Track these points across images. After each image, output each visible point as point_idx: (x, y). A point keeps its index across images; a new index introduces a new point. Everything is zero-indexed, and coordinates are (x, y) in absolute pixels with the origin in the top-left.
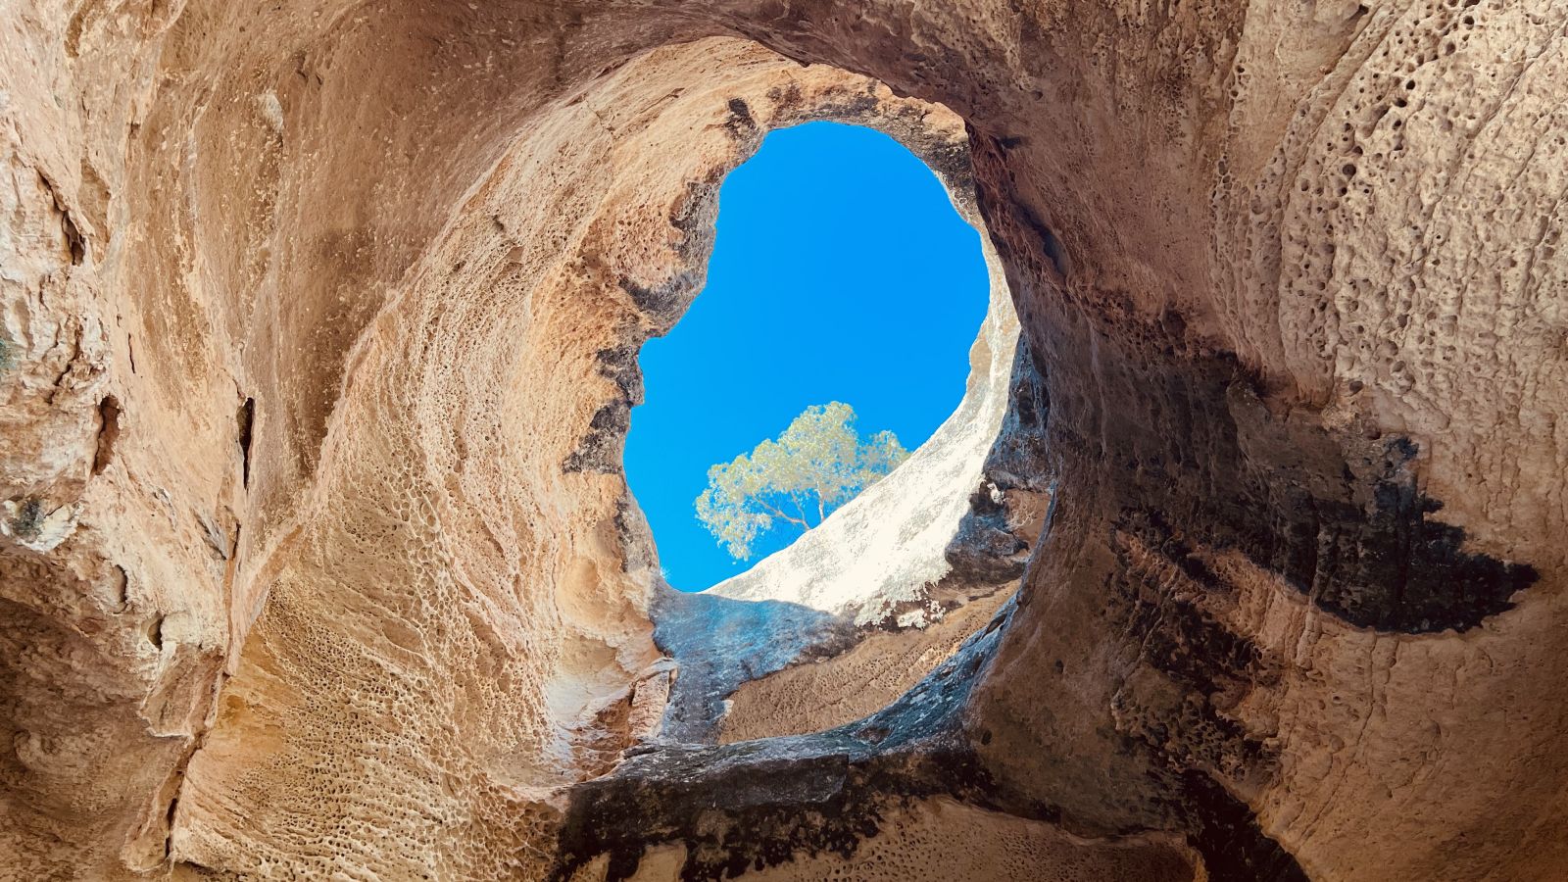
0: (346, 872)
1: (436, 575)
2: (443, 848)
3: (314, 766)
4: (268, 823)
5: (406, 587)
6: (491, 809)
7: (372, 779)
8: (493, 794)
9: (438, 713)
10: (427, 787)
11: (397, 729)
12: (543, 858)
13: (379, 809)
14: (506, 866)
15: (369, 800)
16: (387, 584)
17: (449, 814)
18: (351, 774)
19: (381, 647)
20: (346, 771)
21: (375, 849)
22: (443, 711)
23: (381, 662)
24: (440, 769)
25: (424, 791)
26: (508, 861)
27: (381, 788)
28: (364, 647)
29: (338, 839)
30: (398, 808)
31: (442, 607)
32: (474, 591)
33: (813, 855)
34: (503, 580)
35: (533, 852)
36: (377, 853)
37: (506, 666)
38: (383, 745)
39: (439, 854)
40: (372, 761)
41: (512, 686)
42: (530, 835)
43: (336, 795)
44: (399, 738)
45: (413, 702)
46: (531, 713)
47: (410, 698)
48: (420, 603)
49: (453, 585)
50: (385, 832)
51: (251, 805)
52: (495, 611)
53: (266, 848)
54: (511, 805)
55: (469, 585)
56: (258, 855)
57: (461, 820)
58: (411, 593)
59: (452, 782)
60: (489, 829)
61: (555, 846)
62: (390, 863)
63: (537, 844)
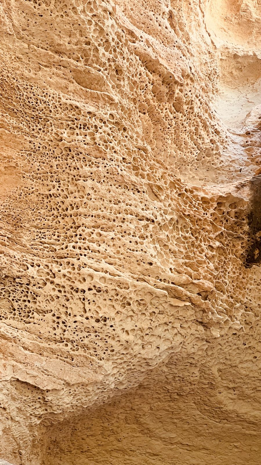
0: (91, 267)
1: (104, 24)
2: (159, 241)
3: (47, 193)
4: (26, 239)
5: (83, 39)
6: (190, 206)
7: (93, 196)
8: (189, 194)
9: (132, 137)
10: (137, 196)
11: (103, 155)
12: (239, 238)
13: (104, 217)
14: (211, 248)
15: (94, 213)
16: (68, 39)
17: (158, 214)
18: (77, 194)
19: (75, 92)
20: (72, 193)
21: (108, 248)
22: (135, 136)
23: (78, 104)
24: (143, 180)
25: (135, 199)
26: (211, 244)
27: (102, 202)
28: (62, 95)
29: (79, 244)
30: (118, 215)
31: (115, 51)
32: (138, 33)
34: (160, 18)
35: (229, 235)
36: (111, 251)
37: (177, 91)
38: (95, 169)
39: (158, 246)
40: (89, 182)
41: (185, 107)
42: (224, 222)
43: (69, 212)
44: (106, 161)
45: (110, 132)
46: (205, 126)
47: (107, 129)
48: (97, 50)
49: (120, 30)
50: (112, 234)
51: (10, 227)
52: (159, 47)
53: (29, 257)
54: (205, 201)
55: (132, 27)
56: (25, 263)
57: (169, 217)
58: (88, 43)
59: (155, 190)
60: (191, 221)
61: (246, 228)
62: (122, 257)
63: (232, 228)
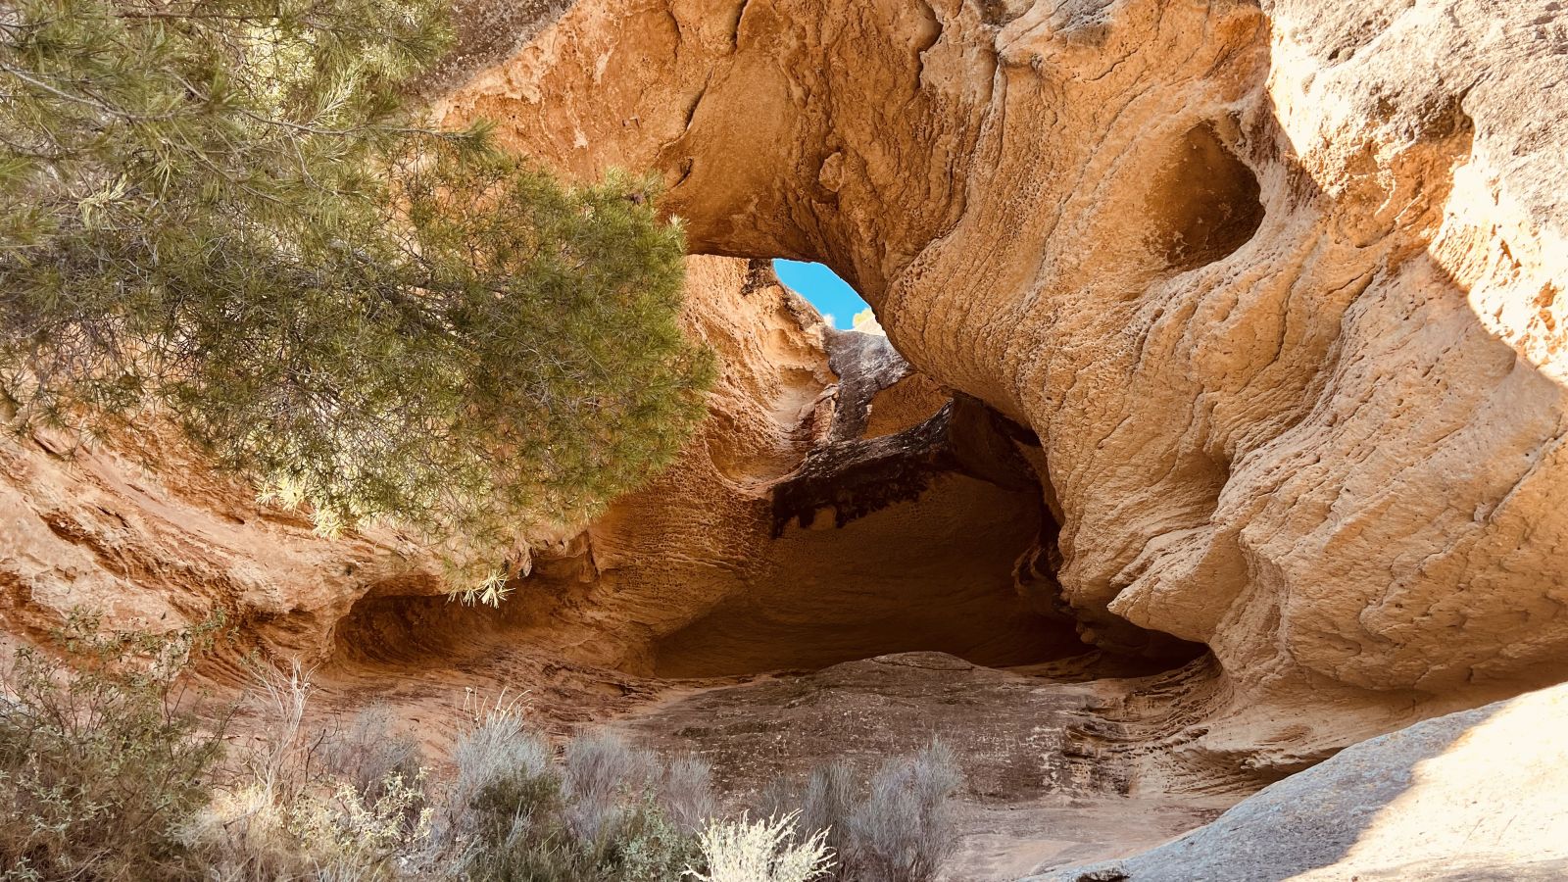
0: (672, 557)
2: (712, 535)
4: (634, 543)
6: (734, 510)
7: (673, 515)
12: (766, 524)
13: (679, 527)
15: (674, 524)
17: (712, 520)
18: (663, 514)
21: (682, 545)
25: (697, 513)
26: (748, 531)
27: (678, 518)
29: (665, 544)
30: (688, 524)
33: (898, 502)
35: (760, 523)
37: (736, 422)
39: (711, 539)
40: (670, 507)
41: (744, 429)
42: (758, 514)
43: (659, 525)
50: (683, 536)
54: (745, 503)
57: (719, 520)
60: (734, 519)
61: (772, 516)
62: (689, 548)
63: (762, 518)
